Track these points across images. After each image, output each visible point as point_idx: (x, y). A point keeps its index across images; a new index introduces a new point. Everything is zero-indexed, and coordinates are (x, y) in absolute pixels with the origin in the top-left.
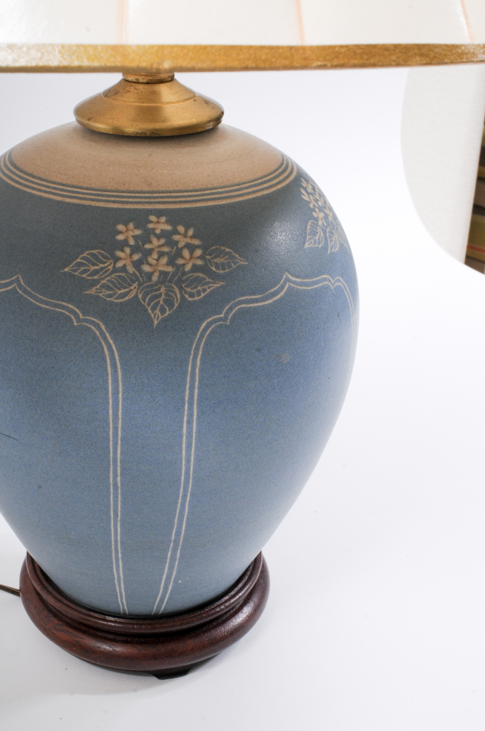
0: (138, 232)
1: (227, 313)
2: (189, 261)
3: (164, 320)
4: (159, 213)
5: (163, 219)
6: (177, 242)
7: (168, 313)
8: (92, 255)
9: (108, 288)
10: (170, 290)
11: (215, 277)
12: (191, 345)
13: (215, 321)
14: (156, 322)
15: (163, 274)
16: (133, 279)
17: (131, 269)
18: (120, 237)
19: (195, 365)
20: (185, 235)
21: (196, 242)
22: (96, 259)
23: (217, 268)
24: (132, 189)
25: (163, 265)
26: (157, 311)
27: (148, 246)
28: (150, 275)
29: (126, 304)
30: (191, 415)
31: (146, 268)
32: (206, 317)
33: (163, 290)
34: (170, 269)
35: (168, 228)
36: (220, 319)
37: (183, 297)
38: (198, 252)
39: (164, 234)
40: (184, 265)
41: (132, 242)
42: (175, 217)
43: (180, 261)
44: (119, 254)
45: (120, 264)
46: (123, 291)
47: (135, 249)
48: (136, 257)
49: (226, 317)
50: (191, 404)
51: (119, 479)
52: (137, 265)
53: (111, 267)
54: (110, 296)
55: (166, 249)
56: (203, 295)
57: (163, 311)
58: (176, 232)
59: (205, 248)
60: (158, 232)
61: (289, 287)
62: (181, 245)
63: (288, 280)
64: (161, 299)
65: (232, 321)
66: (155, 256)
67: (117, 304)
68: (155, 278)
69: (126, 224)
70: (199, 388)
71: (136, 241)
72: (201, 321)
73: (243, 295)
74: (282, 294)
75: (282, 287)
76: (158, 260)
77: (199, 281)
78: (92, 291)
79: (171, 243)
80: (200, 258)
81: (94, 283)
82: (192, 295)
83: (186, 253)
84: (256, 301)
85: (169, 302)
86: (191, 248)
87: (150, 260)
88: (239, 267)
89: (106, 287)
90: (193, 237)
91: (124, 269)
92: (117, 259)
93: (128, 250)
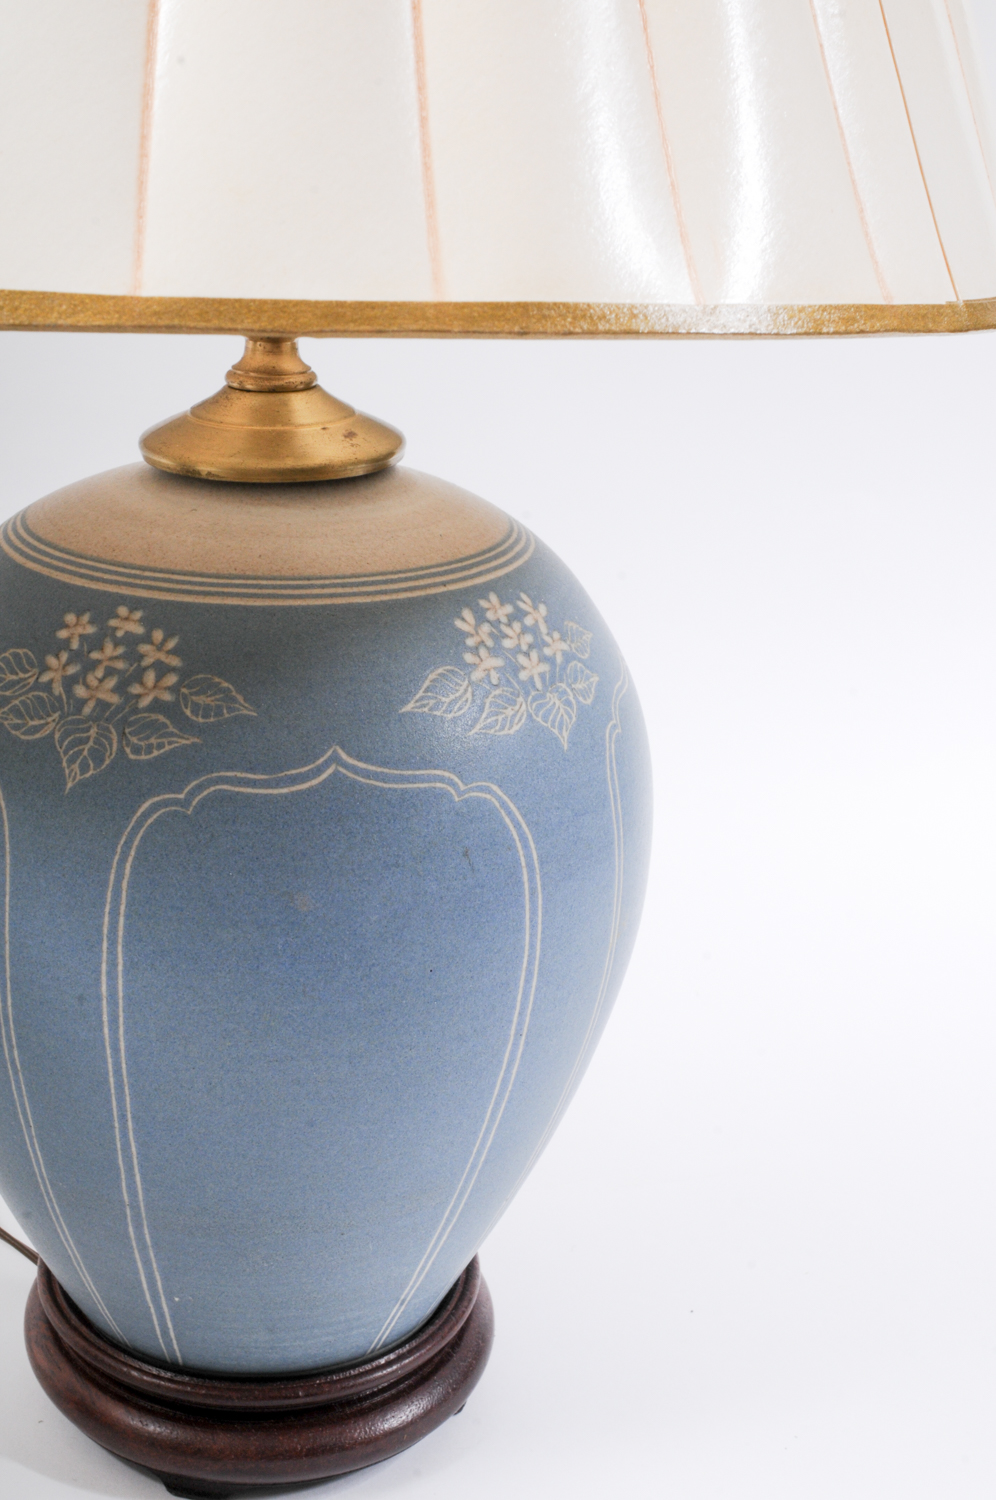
0: (90, 630)
1: (192, 794)
2: (149, 691)
3: (83, 784)
4: (135, 604)
5: (138, 615)
6: (142, 657)
7: (91, 772)
8: (16, 656)
9: (20, 715)
10: (104, 734)
11: (185, 725)
12: (118, 836)
13: (166, 803)
14: (70, 785)
15: (103, 705)
16: (56, 704)
17: (58, 689)
18: (63, 634)
19: (122, 873)
20: (160, 647)
21: (175, 662)
22: (18, 664)
23: (195, 712)
24: (120, 559)
25: (107, 691)
26: (76, 767)
27: (95, 655)
28: (81, 704)
29: (35, 745)
30: (113, 964)
31: (80, 691)
32: (151, 793)
33: (93, 732)
34: (115, 699)
35: (139, 629)
36: (176, 802)
37: (121, 750)
38: (171, 679)
39: (131, 641)
40: (139, 696)
41: (75, 645)
42: (157, 615)
43: (136, 689)
44: (52, 661)
45: (45, 678)
46: (36, 722)
47: (75, 657)
48: (72, 670)
49: (186, 803)
50: (113, 943)
51: (16, 1053)
52: (69, 683)
53: (32, 681)
54: (17, 727)
55: (120, 665)
56: (156, 753)
57: (84, 768)
58: (147, 639)
59: (184, 674)
60: (120, 634)
61: (336, 774)
62: (147, 662)
63: (335, 759)
64: (87, 747)
65: (197, 812)
66: (100, 673)
67: (22, 742)
68: (87, 710)
69: (79, 613)
70: (127, 917)
71: (81, 645)
72: (144, 797)
73: (229, 768)
74: (314, 782)
75: (319, 771)
76: (101, 681)
77: (155, 728)
79: (133, 657)
80: (172, 689)
81: (4, 702)
82: (137, 750)
84: (254, 784)
85: (98, 756)
86: (162, 670)
87: (92, 680)
88: (236, 718)
89: (16, 712)
90: (173, 652)
91: (48, 686)
92: (45, 668)
93: (64, 656)
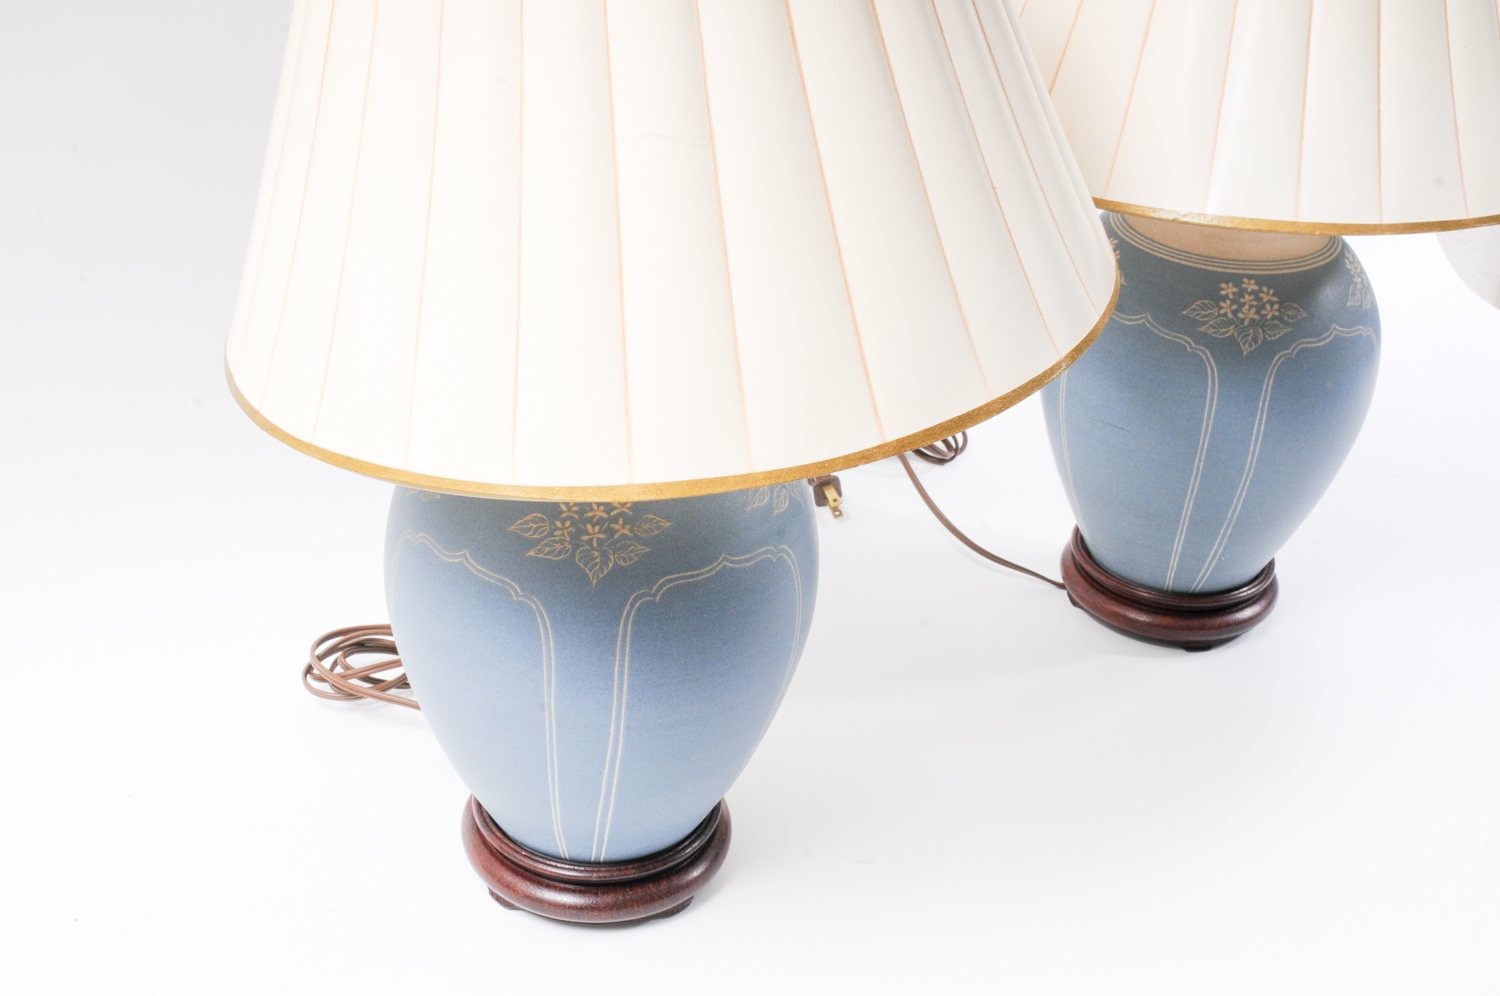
0: (1235, 290)
1: (1294, 350)
2: (1270, 312)
3: (1251, 352)
4: (1250, 277)
5: (1253, 281)
6: (1262, 299)
7: (1254, 347)
8: (1204, 304)
9: (1214, 327)
10: (1256, 331)
11: (1287, 324)
12: (1267, 370)
13: (1285, 355)
14: (1245, 353)
15: (1253, 320)
16: (1231, 322)
17: (1230, 316)
18: (1223, 292)
19: (1268, 385)
20: (1268, 294)
21: (1275, 299)
22: (1205, 307)
23: (1288, 318)
24: (1230, 257)
25: (1252, 314)
26: (1247, 346)
27: (1242, 300)
28: (1243, 320)
29: (1226, 339)
31: (1241, 315)
32: (1279, 351)
33: (1251, 331)
34: (1256, 317)
35: (1256, 288)
36: (1288, 354)
37: (1264, 337)
38: (1276, 307)
39: (1253, 292)
40: (1266, 315)
41: (1231, 296)
42: (1261, 280)
43: (1264, 312)
44: (1223, 304)
45: (1222, 312)
46: (1224, 330)
47: (1233, 302)
48: (1234, 307)
49: (1292, 352)
50: (1262, 412)
51: (1202, 464)
52: (1235, 313)
53: (1216, 313)
54: (1215, 333)
55: (1255, 303)
56: (1278, 336)
57: (1250, 345)
58: (1262, 292)
59: (1281, 304)
60: (1249, 290)
61: (1336, 335)
62: (1265, 300)
63: (1335, 329)
64: (1250, 338)
65: (1296, 356)
66: (1247, 307)
67: (1219, 339)
68: (1246, 322)
69: (1227, 283)
70: (1270, 401)
71: (1234, 297)
72: (1275, 354)
73: (1305, 338)
74: (1330, 338)
75: (1330, 335)
76: (1249, 310)
77: (1274, 326)
78: (1203, 329)
79: (1258, 299)
80: (1278, 310)
81: (1204, 323)
82: (1270, 336)
83: (1268, 307)
84: (1313, 342)
85: (1255, 340)
86: (1272, 303)
87: (1244, 310)
88: (1303, 318)
89: (1212, 326)
90: (1273, 295)
91: (1225, 315)
92: (1221, 308)
93: (1228, 302)
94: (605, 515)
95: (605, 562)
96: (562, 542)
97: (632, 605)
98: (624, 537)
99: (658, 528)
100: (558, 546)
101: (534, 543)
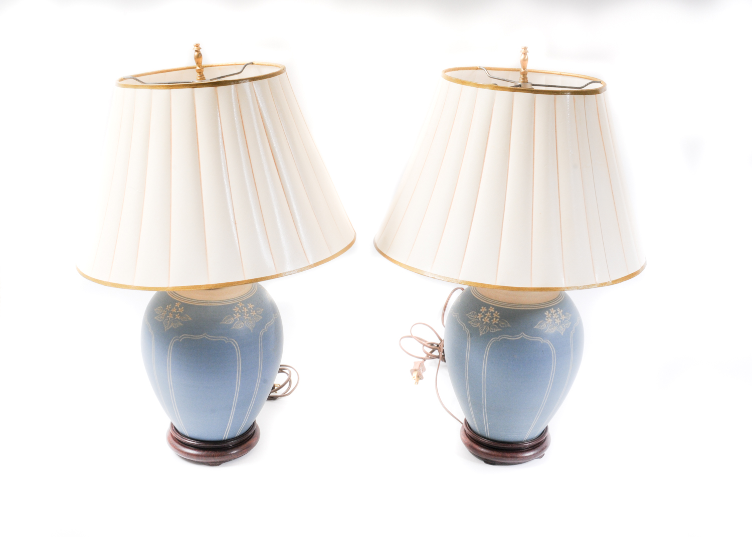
0: (486, 310)
2: (494, 321)
3: (483, 335)
4: (493, 306)
5: (493, 308)
10: (487, 327)
11: (500, 327)
12: (487, 343)
13: (495, 339)
14: (481, 335)
15: (487, 323)
16: (480, 322)
17: (480, 319)
18: (481, 310)
19: (488, 349)
20: (497, 314)
21: (499, 317)
22: (473, 314)
23: (501, 325)
24: (490, 298)
25: (488, 321)
27: (486, 314)
28: (483, 322)
29: (475, 328)
30: (485, 363)
31: (483, 320)
33: (485, 327)
34: (489, 322)
35: (493, 311)
37: (489, 330)
38: (498, 320)
39: (492, 313)
41: (483, 312)
42: (497, 309)
43: (492, 321)
44: (479, 314)
45: (478, 317)
46: (476, 324)
47: (483, 314)
48: (482, 316)
49: (499, 339)
52: (482, 318)
53: (476, 317)
55: (490, 316)
56: (494, 331)
57: (483, 332)
58: (494, 313)
59: (500, 319)
60: (490, 311)
61: (522, 337)
62: (494, 316)
63: (523, 334)
64: (484, 329)
65: (501, 340)
66: (487, 317)
67: (473, 327)
68: (484, 323)
69: (484, 307)
70: (488, 356)
72: (492, 338)
73: (506, 335)
74: (519, 338)
75: (520, 336)
76: (487, 319)
77: (494, 327)
78: (469, 322)
79: (492, 315)
80: (498, 321)
81: (471, 320)
83: (495, 319)
84: (509, 337)
85: (485, 331)
86: (496, 318)
87: (485, 318)
88: (508, 327)
89: (473, 322)
90: (499, 315)
91: (478, 319)
92: (478, 315)
93: (481, 314)
94: (175, 311)
95: (170, 325)
96: (163, 316)
97: (174, 340)
98: (177, 319)
99: (187, 319)
100: (161, 317)
101: (157, 315)
